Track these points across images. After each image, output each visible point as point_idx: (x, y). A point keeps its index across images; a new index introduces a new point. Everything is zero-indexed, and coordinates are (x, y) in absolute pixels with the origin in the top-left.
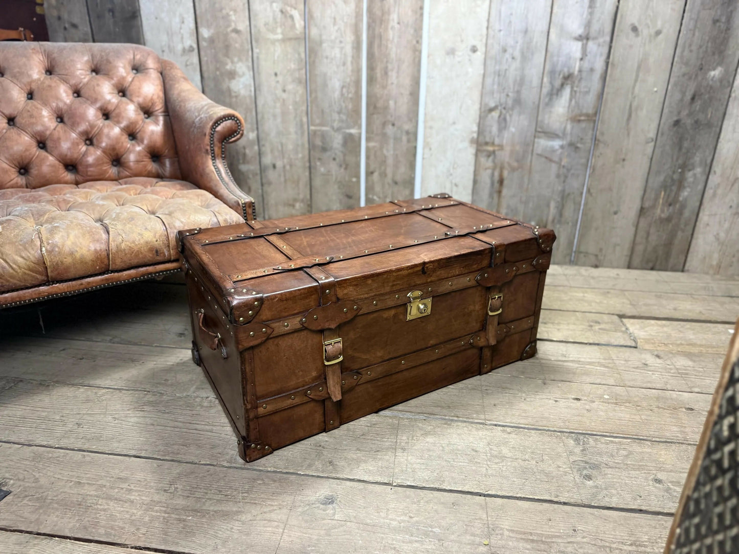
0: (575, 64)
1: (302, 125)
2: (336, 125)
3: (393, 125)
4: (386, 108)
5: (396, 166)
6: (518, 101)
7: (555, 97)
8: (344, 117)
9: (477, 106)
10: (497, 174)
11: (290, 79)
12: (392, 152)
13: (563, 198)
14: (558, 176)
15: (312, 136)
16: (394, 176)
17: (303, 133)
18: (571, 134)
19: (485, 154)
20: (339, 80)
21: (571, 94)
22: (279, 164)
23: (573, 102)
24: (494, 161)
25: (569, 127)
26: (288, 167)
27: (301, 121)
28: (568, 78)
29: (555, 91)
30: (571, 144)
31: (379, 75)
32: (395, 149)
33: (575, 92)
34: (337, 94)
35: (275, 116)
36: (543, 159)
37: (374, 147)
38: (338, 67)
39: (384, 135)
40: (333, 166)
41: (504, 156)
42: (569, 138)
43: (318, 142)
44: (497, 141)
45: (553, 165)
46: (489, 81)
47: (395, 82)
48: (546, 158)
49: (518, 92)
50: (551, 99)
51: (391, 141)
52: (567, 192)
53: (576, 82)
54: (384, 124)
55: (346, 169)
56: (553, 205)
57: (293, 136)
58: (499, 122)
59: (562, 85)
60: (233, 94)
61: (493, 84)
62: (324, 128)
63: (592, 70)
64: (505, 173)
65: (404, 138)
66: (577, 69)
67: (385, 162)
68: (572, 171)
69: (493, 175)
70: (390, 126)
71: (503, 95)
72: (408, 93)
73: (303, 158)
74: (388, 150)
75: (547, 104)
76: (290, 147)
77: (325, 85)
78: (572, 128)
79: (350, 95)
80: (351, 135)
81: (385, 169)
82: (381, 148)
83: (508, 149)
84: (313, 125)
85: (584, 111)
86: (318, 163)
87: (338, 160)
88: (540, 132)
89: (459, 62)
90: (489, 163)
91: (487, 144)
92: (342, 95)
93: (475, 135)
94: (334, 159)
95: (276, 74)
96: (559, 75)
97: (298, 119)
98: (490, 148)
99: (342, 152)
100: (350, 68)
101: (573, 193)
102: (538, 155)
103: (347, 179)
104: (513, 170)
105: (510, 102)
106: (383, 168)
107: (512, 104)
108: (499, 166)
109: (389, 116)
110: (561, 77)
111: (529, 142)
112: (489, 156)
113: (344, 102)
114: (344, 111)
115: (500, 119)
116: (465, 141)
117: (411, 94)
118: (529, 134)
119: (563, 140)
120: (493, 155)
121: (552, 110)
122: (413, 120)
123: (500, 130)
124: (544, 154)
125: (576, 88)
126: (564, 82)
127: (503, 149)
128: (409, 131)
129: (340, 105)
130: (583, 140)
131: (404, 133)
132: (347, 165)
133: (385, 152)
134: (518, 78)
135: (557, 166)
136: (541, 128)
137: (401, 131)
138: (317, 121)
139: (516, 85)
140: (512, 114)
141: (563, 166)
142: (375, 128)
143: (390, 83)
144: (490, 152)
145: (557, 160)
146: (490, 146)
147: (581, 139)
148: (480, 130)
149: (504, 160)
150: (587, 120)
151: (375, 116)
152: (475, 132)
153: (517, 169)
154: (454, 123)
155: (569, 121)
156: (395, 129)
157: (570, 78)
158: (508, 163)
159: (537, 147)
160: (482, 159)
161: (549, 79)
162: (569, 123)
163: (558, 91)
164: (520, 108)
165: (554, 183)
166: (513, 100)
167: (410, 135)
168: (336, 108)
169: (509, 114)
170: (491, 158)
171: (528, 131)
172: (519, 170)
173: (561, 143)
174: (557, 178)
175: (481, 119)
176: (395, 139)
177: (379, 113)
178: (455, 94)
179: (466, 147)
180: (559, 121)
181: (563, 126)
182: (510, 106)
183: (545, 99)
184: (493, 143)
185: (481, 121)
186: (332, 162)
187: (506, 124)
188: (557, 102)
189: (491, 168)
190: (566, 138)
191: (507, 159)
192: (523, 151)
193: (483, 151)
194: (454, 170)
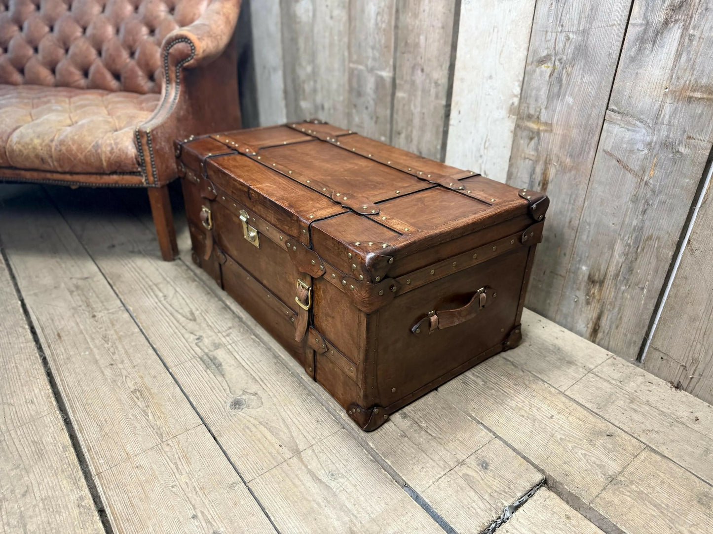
1: (344, 61)
2: (370, 63)
3: (422, 70)
4: (417, 45)
5: (422, 129)
6: (582, 51)
7: (649, 46)
8: (377, 55)
9: (522, 54)
10: (539, 170)
11: (336, 3)
12: (418, 109)
13: (637, 241)
14: (635, 199)
15: (352, 72)
16: (419, 143)
17: (344, 71)
18: (669, 124)
19: (525, 133)
20: (375, 5)
21: (681, 43)
22: (326, 106)
23: (684, 58)
24: (537, 150)
25: (668, 109)
27: (343, 55)
29: (651, 33)
30: (666, 145)
32: (422, 106)
33: (691, 38)
34: (371, 24)
35: (324, 47)
36: (614, 162)
37: (403, 98)
39: (413, 83)
40: (366, 117)
42: (664, 132)
43: (355, 85)
44: (543, 118)
45: (629, 176)
47: (427, 8)
48: (618, 161)
49: (585, 33)
50: (640, 50)
51: (419, 93)
52: (646, 233)
53: (696, 16)
54: (414, 68)
55: (376, 122)
56: (619, 248)
57: (337, 73)
58: (551, 85)
59: (666, 23)
60: (298, 20)
61: (549, 16)
62: (361, 67)
64: (552, 172)
65: (433, 91)
67: (412, 121)
68: (662, 197)
69: (533, 172)
70: (419, 72)
71: (562, 37)
72: (440, 25)
73: (344, 101)
74: (415, 105)
75: (633, 59)
76: (334, 86)
77: (363, 11)
78: (674, 113)
79: (384, 26)
80: (382, 78)
81: (411, 131)
82: (410, 101)
83: (559, 130)
84: (354, 63)
85: (704, 81)
86: (354, 111)
87: (370, 109)
88: (613, 111)
90: (529, 150)
91: (530, 117)
92: (377, 24)
93: (516, 101)
94: (367, 108)
97: (341, 53)
98: (534, 126)
99: (374, 100)
101: (658, 238)
102: (604, 151)
104: (563, 169)
105: (570, 51)
106: (409, 129)
107: (574, 53)
108: (544, 158)
109: (419, 58)
110: (666, 4)
111: (594, 125)
112: (531, 139)
113: (377, 34)
114: (377, 46)
115: (553, 78)
116: (502, 108)
117: (443, 28)
118: (594, 113)
119: (653, 134)
120: (536, 138)
121: (641, 71)
122: (444, 66)
123: (550, 98)
124: (615, 153)
125: (694, 28)
126: (671, 16)
127: (551, 131)
128: (439, 82)
129: (374, 38)
130: (692, 141)
131: (433, 84)
132: (377, 118)
133: (412, 107)
134: (588, 7)
135: (635, 180)
136: (616, 104)
137: (430, 80)
138: (355, 57)
139: (583, 20)
140: (571, 72)
141: (646, 184)
142: (405, 73)
143: (422, 9)
144: (533, 133)
145: (637, 168)
146: (534, 122)
147: (689, 138)
148: (523, 94)
149: (551, 149)
150: (708, 99)
151: (405, 55)
152: (516, 96)
153: (570, 171)
154: (491, 77)
155: (670, 96)
156: (424, 77)
157: (684, 8)
158: (558, 157)
159: (606, 138)
160: (522, 142)
161: (644, 8)
162: (668, 101)
163: (657, 35)
164: (586, 63)
165: (627, 211)
166: (576, 48)
167: (440, 88)
168: (371, 41)
169: (567, 71)
170: (533, 142)
171: (594, 106)
172: (573, 172)
173: (648, 139)
174: (633, 202)
175: (526, 75)
176: (423, 90)
177: (410, 52)
178: (496, 30)
179: (503, 118)
180: (650, 96)
181: (657, 105)
182: (570, 56)
183: (629, 49)
184: (538, 118)
185: (526, 79)
186: (365, 111)
187: (561, 86)
188: (651, 57)
189: (531, 158)
190: (659, 131)
191: (556, 150)
192: (583, 141)
193: (525, 129)
194: (486, 151)
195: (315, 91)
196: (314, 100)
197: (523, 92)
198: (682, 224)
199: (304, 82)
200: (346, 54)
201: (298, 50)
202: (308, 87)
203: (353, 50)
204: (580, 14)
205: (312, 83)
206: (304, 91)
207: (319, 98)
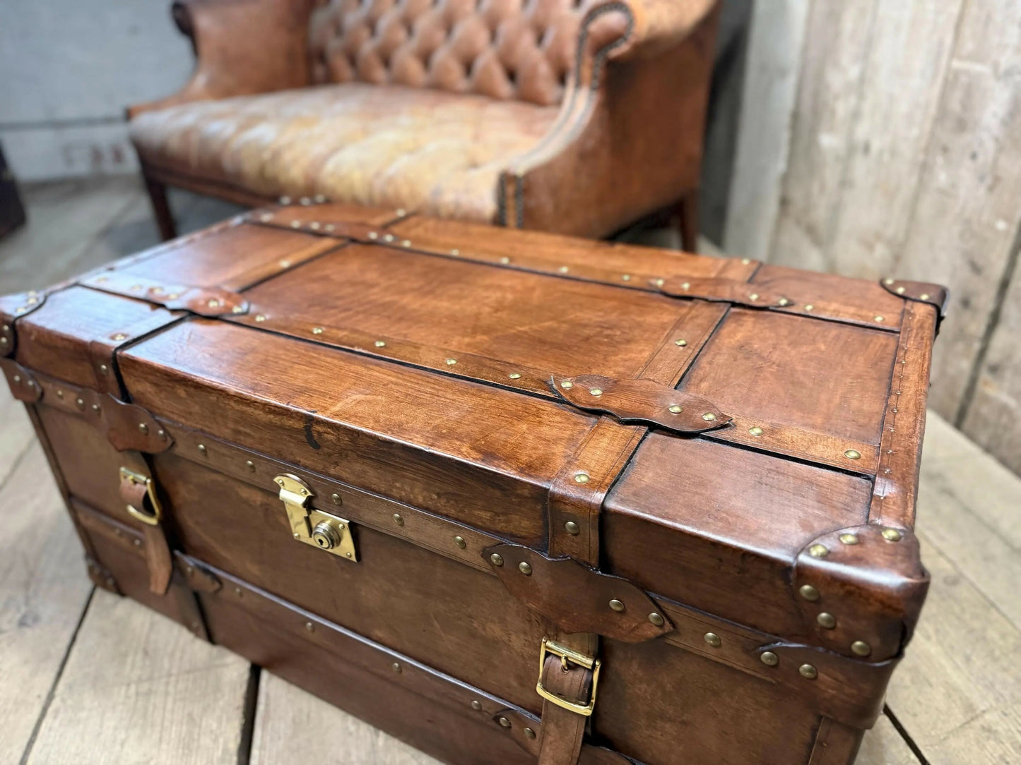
1: (939, 55)
15: (951, 82)
17: (934, 76)
22: (876, 145)
27: (941, 44)
35: (898, 28)
40: (967, 175)
43: (955, 105)
55: (991, 189)
57: (915, 81)
62: (978, 68)
73: (919, 139)
76: (903, 107)
84: (961, 58)
86: (940, 160)
87: (981, 159)
94: (974, 156)
97: (935, 38)
99: (997, 140)
103: (985, 217)
132: (997, 179)
138: (969, 46)
186: (968, 162)
195: (856, 115)
196: (851, 133)
199: (836, 98)
200: (948, 40)
201: (837, 34)
202: (842, 108)
203: (967, 31)
205: (852, 101)
206: (833, 113)
207: (862, 132)
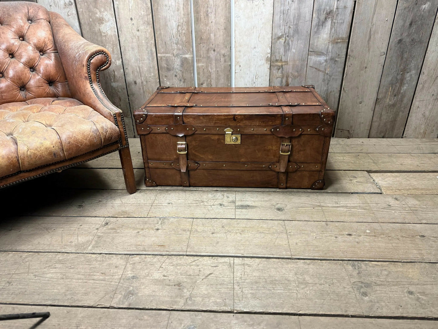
0: (334, 4)
2: (175, 52)
3: (214, 50)
4: (209, 39)
5: (218, 79)
6: (296, 31)
7: (321, 27)
8: (180, 47)
9: (270, 36)
10: (284, 81)
11: (141, 22)
12: (214, 70)
14: (324, 80)
17: (153, 59)
18: (332, 52)
20: (175, 21)
21: (331, 25)
22: (139, 81)
23: (333, 30)
24: (282, 73)
25: (330, 47)
26: (145, 83)
27: (151, 50)
28: (329, 14)
29: (321, 23)
30: (332, 59)
31: (202, 17)
32: (216, 68)
33: (334, 23)
34: (175, 31)
35: (133, 48)
36: (314, 69)
37: (202, 66)
38: (174, 12)
39: (209, 57)
40: (176, 80)
41: (289, 68)
42: (330, 55)
43: (164, 64)
44: (283, 60)
45: (321, 73)
46: (277, 18)
47: (214, 21)
48: (316, 69)
49: (297, 25)
50: (318, 29)
51: (213, 62)
52: (329, 91)
53: (335, 16)
54: (208, 50)
55: (184, 82)
57: (147, 61)
58: (285, 47)
59: (326, 19)
60: (103, 34)
61: (280, 20)
62: (167, 55)
63: (345, 7)
64: (290, 80)
65: (222, 59)
66: (335, 7)
67: (210, 76)
68: (333, 77)
69: (282, 81)
70: (212, 52)
71: (287, 27)
72: (223, 28)
73: (154, 76)
74: (211, 68)
75: (316, 32)
76: (145, 69)
77: (166, 25)
78: (333, 48)
79: (184, 32)
80: (186, 58)
81: (211, 81)
82: (207, 67)
83: (291, 63)
85: (340, 36)
86: (165, 79)
87: (178, 76)
88: (311, 51)
89: (256, 5)
90: (279, 74)
91: (277, 61)
92: (178, 31)
93: (269, 55)
94: (176, 76)
95: (131, 19)
96: (324, 12)
97: (149, 50)
98: (280, 64)
99: (181, 71)
100: (182, 12)
101: (333, 91)
102: (310, 66)
104: (295, 77)
105: (291, 32)
106: (209, 80)
107: (293, 33)
108: (286, 76)
109: (211, 45)
110: (325, 13)
111: (305, 58)
112: (279, 69)
113: (179, 36)
114: (180, 42)
115: (286, 43)
116: (262, 60)
117: (225, 29)
118: (304, 53)
119: (327, 56)
120: (281, 69)
121: (319, 36)
122: (227, 47)
123: (286, 51)
124: (314, 66)
125: (335, 20)
126: (327, 17)
127: (288, 64)
128: (226, 54)
129: (177, 38)
130: (339, 56)
131: (222, 56)
132: (185, 79)
133: (210, 69)
134: (297, 15)
135: (323, 74)
136: (312, 49)
137: (220, 54)
138: (161, 50)
139: (295, 20)
140: (293, 40)
141: (327, 74)
142: (202, 53)
143: (210, 21)
144: (279, 67)
145: (323, 69)
146: (279, 62)
147: (338, 55)
148: (272, 52)
149: (288, 71)
150: (342, 42)
151: (201, 45)
152: (269, 53)
153: (297, 77)
154: (255, 48)
155: (331, 43)
156: (216, 53)
157: (331, 14)
158: (291, 73)
159: (310, 62)
160: (274, 71)
161: (317, 15)
162: (330, 44)
163: (323, 23)
164: (298, 36)
165: (322, 85)
166: (294, 30)
167: (226, 57)
168: (174, 40)
169: (291, 40)
170: (280, 70)
171: (304, 51)
172: (299, 78)
173: (325, 58)
174: (323, 81)
175: (273, 44)
176: (216, 60)
177: (204, 43)
178: (255, 27)
179: (264, 64)
180: (324, 44)
181: (327, 46)
182: (292, 34)
183: (314, 29)
184: (281, 60)
185: (273, 46)
186: (174, 77)
187: (289, 47)
188: (322, 30)
189: (280, 77)
190: (329, 55)
191: (290, 71)
192: (301, 65)
193: (275, 66)
194: (257, 80)
197: (272, 51)
198: (340, 83)
203: (160, 46)
204: (294, 18)
